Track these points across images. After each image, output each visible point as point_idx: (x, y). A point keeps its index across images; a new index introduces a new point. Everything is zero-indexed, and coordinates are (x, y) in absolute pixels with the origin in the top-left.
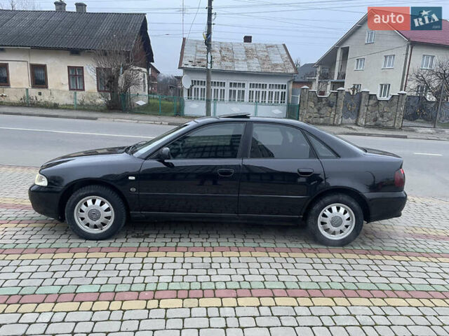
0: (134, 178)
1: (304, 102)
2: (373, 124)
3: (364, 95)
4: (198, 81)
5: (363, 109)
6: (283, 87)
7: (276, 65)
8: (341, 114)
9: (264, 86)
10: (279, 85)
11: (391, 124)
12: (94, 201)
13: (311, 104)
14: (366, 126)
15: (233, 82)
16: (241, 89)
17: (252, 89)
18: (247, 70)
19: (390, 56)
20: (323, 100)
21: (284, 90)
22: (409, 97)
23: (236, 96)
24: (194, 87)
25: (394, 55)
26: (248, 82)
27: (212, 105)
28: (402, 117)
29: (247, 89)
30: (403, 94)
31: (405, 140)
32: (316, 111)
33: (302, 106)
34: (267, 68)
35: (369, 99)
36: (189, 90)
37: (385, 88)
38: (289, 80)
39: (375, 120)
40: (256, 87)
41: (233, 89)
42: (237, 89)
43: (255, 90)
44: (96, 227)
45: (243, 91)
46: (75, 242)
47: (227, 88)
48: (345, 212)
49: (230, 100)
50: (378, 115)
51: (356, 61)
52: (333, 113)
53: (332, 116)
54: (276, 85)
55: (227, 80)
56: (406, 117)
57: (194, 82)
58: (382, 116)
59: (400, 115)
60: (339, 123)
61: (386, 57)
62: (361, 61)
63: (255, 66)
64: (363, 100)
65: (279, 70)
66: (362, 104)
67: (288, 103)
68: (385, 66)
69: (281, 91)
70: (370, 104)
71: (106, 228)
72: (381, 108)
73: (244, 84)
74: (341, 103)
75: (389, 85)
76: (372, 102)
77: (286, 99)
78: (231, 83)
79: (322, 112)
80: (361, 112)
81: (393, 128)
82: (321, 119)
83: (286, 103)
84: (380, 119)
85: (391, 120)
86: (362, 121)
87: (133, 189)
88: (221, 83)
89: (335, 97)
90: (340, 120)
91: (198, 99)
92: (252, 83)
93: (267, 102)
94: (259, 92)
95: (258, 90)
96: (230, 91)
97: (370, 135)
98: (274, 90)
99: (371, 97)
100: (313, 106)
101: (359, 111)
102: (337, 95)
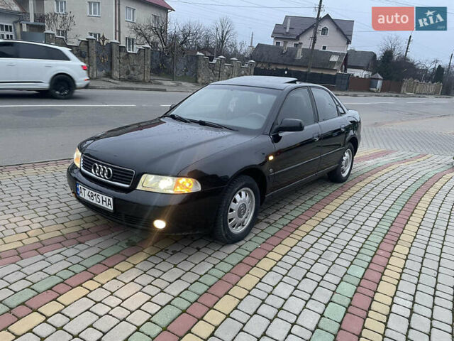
0: (272, 157)
2: (126, 77)
3: (114, 46)
6: (8, 28)
8: (95, 66)
10: (2, 26)
11: (141, 77)
14: (120, 79)
19: (95, 3)
20: (74, 48)
21: (9, 33)
22: (153, 52)
25: (99, 3)
30: (147, 48)
35: (120, 51)
38: (14, 20)
39: (128, 73)
44: (240, 224)
50: (129, 68)
56: (153, 71)
58: (133, 70)
59: (147, 69)
60: (95, 76)
61: (90, 3)
62: (61, 3)
64: (114, 51)
66: (114, 57)
68: (90, 13)
69: (5, 33)
70: (121, 56)
72: (131, 60)
74: (93, 54)
76: (123, 54)
80: (115, 65)
81: (143, 82)
85: (141, 73)
86: (116, 74)
89: (87, 47)
90: (95, 73)
101: (112, 63)
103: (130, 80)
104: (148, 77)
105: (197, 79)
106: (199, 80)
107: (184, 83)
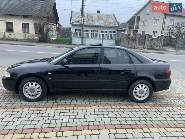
0: (50, 73)
1: (122, 39)
2: (150, 48)
3: (147, 36)
4: (78, 30)
5: (147, 42)
6: (114, 32)
7: (111, 23)
8: (138, 44)
9: (105, 32)
10: (112, 32)
11: (158, 48)
12: (32, 84)
13: (125, 39)
14: (147, 49)
15: (93, 30)
16: (96, 33)
17: (101, 33)
18: (98, 25)
19: (157, 20)
20: (130, 37)
21: (114, 34)
22: (165, 37)
23: (94, 36)
24: (76, 32)
25: (158, 19)
26: (99, 30)
27: (84, 40)
28: (162, 45)
29: (99, 33)
30: (163, 35)
31: (164, 54)
32: (127, 42)
33: (121, 40)
34: (107, 24)
35: (149, 37)
36: (74, 33)
37: (155, 33)
38: (116, 29)
39: (151, 46)
40: (102, 32)
41: (93, 33)
42: (94, 33)
43: (102, 33)
44: (33, 96)
45: (97, 34)
46: (24, 103)
47: (90, 33)
48: (145, 88)
49: (91, 38)
50: (152, 44)
51: (143, 22)
52: (134, 43)
53: (134, 44)
54: (111, 31)
55: (90, 29)
56: (164, 45)
57: (76, 30)
58: (154, 45)
59: (161, 44)
60: (137, 47)
61: (155, 20)
62: (145, 22)
63: (102, 24)
64: (146, 38)
65: (112, 25)
66: (146, 39)
67: (116, 39)
68: (155, 24)
69: (112, 34)
70: (149, 39)
71: (38, 96)
72: (154, 41)
73: (97, 31)
74: (137, 39)
75: (156, 32)
76: (150, 39)
77: (115, 37)
78: (92, 31)
79: (129, 43)
80: (146, 43)
81: (159, 50)
82: (129, 46)
83: (115, 39)
84: (153, 46)
85: (157, 46)
86: (146, 46)
87: (50, 78)
88: (88, 30)
89: (135, 37)
90: (137, 46)
91: (78, 37)
92: (101, 30)
93: (107, 39)
94: (104, 34)
95: (103, 33)
96: (92, 34)
97: (149, 52)
98: (110, 34)
99: (150, 36)
100: (126, 40)
101: (145, 42)
102: (136, 36)
103: (152, 49)
104: (161, 48)
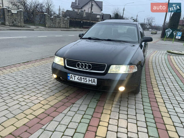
2: (12, 24)
14: (9, 26)
22: (24, 12)
35: (8, 12)
50: (13, 20)
59: (22, 20)
64: (5, 12)
70: (9, 15)
72: (14, 17)
80: (6, 18)
81: (21, 26)
84: (15, 22)
85: (19, 23)
86: (7, 23)
103: (14, 26)
104: (23, 24)
105: (46, 25)
106: (47, 25)
107: (40, 27)
